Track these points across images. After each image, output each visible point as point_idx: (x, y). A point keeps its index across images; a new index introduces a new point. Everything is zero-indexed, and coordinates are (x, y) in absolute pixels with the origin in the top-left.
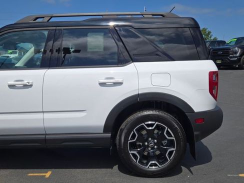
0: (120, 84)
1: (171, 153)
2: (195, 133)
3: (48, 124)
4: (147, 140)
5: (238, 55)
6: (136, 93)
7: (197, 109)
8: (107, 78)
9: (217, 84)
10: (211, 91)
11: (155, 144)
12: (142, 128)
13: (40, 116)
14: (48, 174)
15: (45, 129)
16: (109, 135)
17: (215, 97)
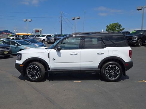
0: (103, 54)
1: (118, 74)
2: (126, 68)
3: (82, 66)
4: (111, 71)
5: (136, 39)
6: (108, 56)
7: (126, 61)
8: (99, 52)
9: (131, 54)
10: (130, 56)
11: (113, 72)
12: (110, 67)
13: (79, 63)
14: (80, 81)
15: (80, 67)
16: (99, 69)
17: (131, 58)
